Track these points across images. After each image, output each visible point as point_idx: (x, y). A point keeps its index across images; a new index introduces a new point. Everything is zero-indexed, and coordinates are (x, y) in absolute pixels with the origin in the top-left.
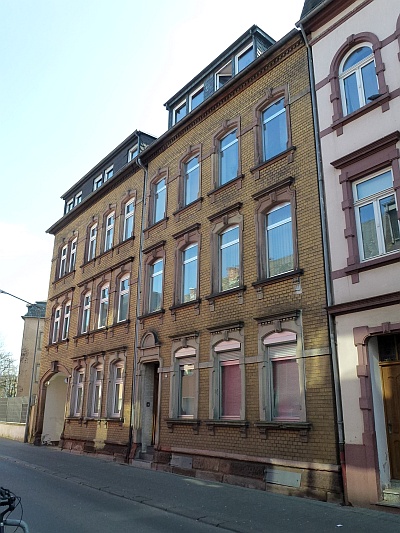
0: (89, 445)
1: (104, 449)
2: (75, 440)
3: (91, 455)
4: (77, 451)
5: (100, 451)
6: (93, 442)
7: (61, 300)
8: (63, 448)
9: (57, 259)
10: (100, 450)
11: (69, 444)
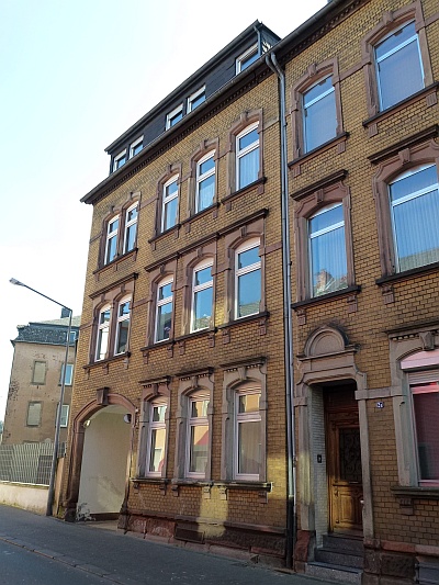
0: (188, 527)
1: (224, 537)
2: (154, 519)
3: (194, 547)
4: (162, 537)
5: (213, 541)
6: (197, 524)
7: (110, 295)
8: (126, 530)
9: (99, 239)
10: (215, 538)
11: (141, 524)
